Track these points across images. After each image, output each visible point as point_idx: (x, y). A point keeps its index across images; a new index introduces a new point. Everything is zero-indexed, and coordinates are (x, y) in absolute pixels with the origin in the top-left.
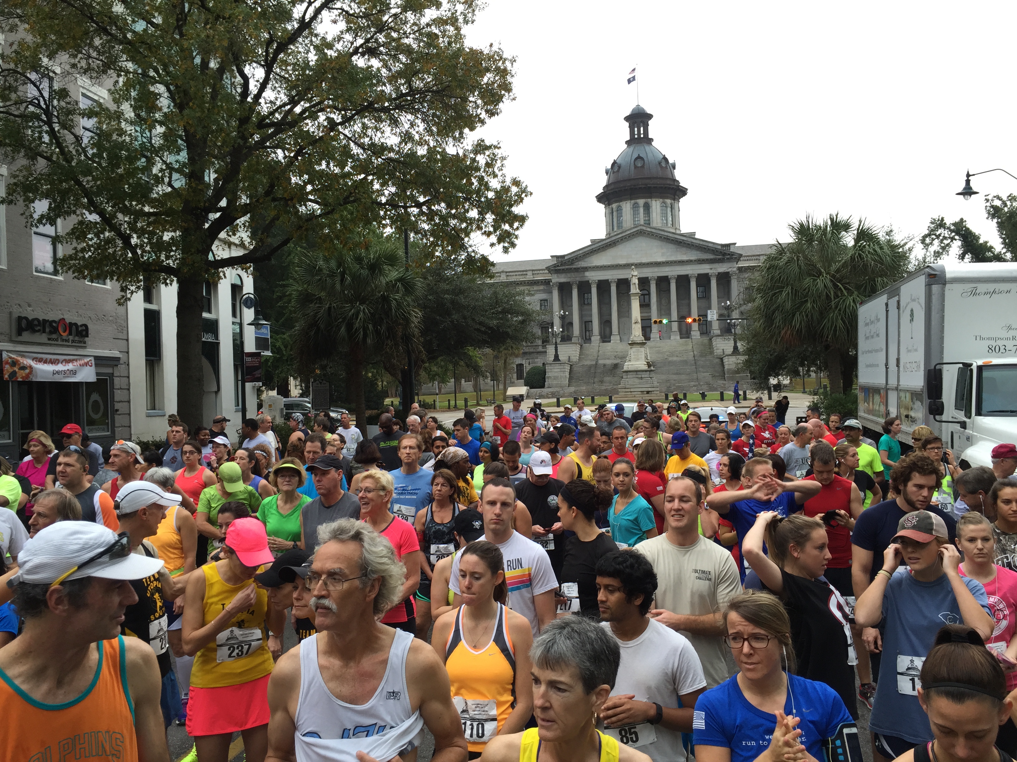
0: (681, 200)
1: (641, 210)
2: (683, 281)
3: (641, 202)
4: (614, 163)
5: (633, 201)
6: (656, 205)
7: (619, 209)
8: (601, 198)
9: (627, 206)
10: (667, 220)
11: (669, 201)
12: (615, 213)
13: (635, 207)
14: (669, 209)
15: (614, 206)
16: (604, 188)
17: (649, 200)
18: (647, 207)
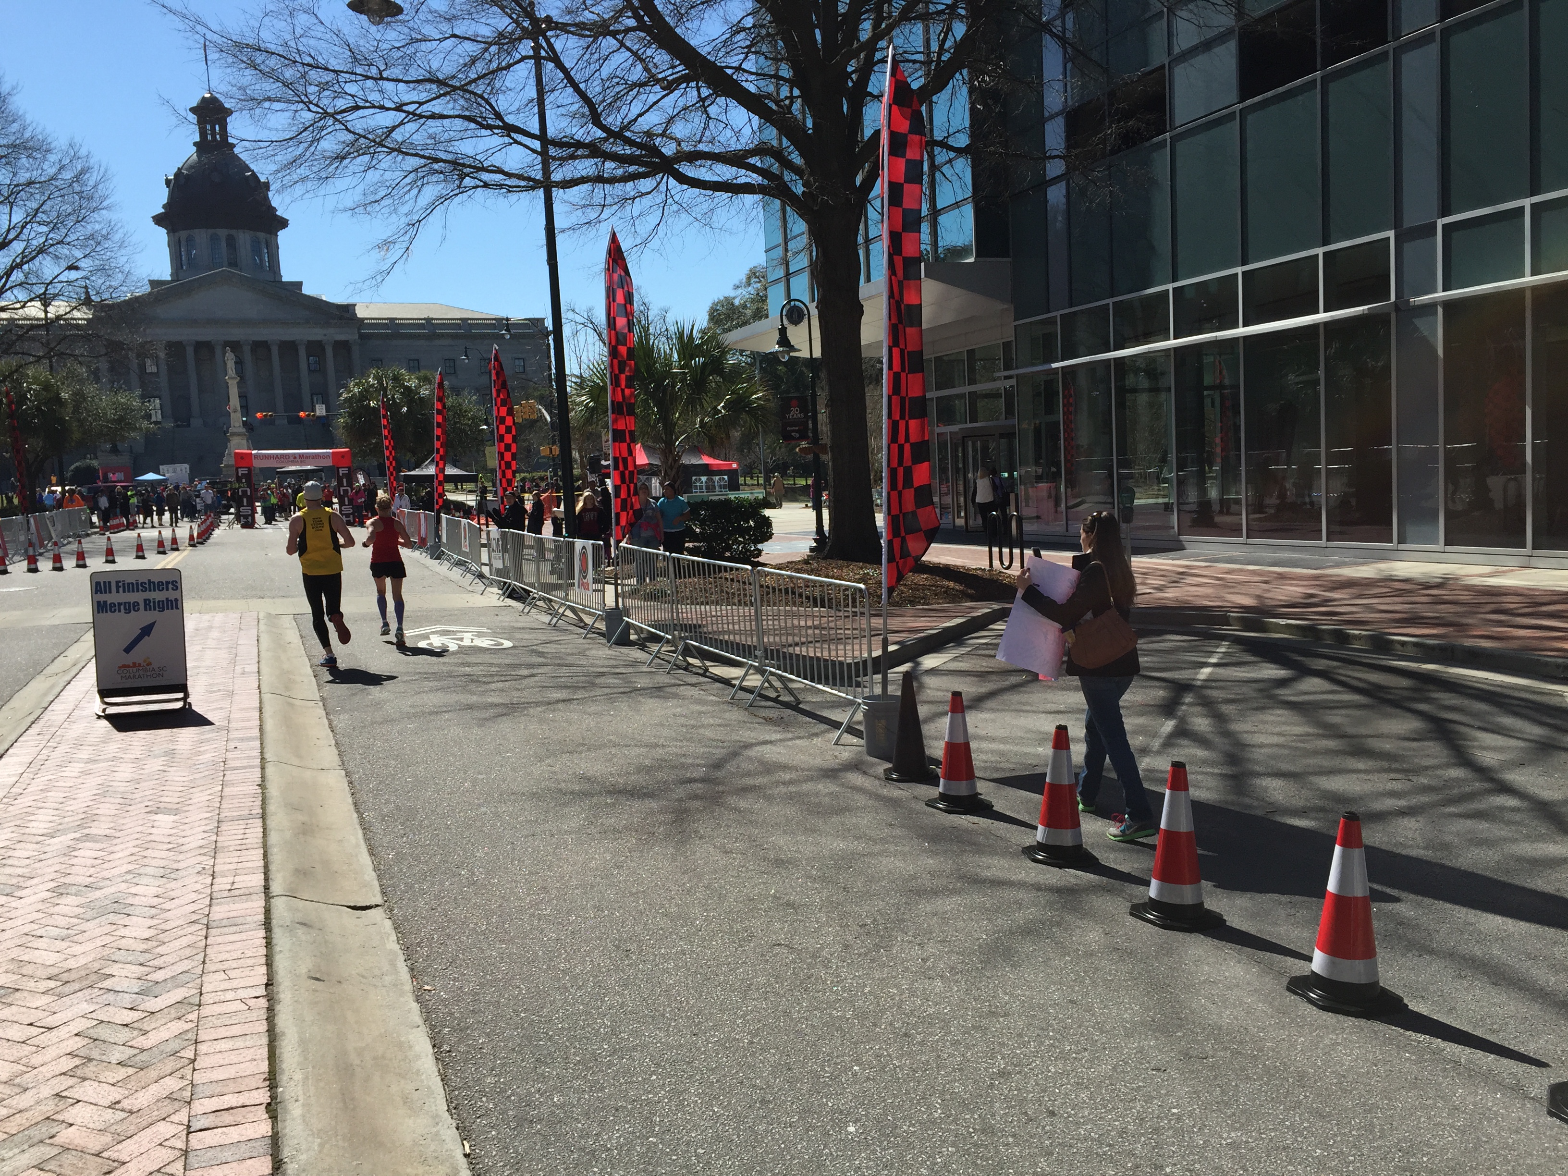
0: (280, 233)
1: (224, 244)
2: (289, 348)
3: (223, 233)
4: (179, 174)
5: (211, 231)
6: (244, 238)
7: (190, 239)
8: (159, 220)
9: (201, 236)
10: (261, 260)
11: (262, 235)
12: (183, 243)
13: (214, 239)
14: (263, 246)
15: (183, 234)
16: (164, 206)
17: (233, 232)
18: (231, 242)
